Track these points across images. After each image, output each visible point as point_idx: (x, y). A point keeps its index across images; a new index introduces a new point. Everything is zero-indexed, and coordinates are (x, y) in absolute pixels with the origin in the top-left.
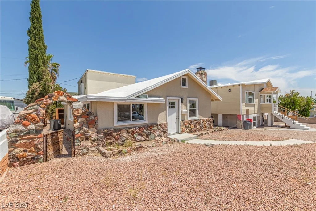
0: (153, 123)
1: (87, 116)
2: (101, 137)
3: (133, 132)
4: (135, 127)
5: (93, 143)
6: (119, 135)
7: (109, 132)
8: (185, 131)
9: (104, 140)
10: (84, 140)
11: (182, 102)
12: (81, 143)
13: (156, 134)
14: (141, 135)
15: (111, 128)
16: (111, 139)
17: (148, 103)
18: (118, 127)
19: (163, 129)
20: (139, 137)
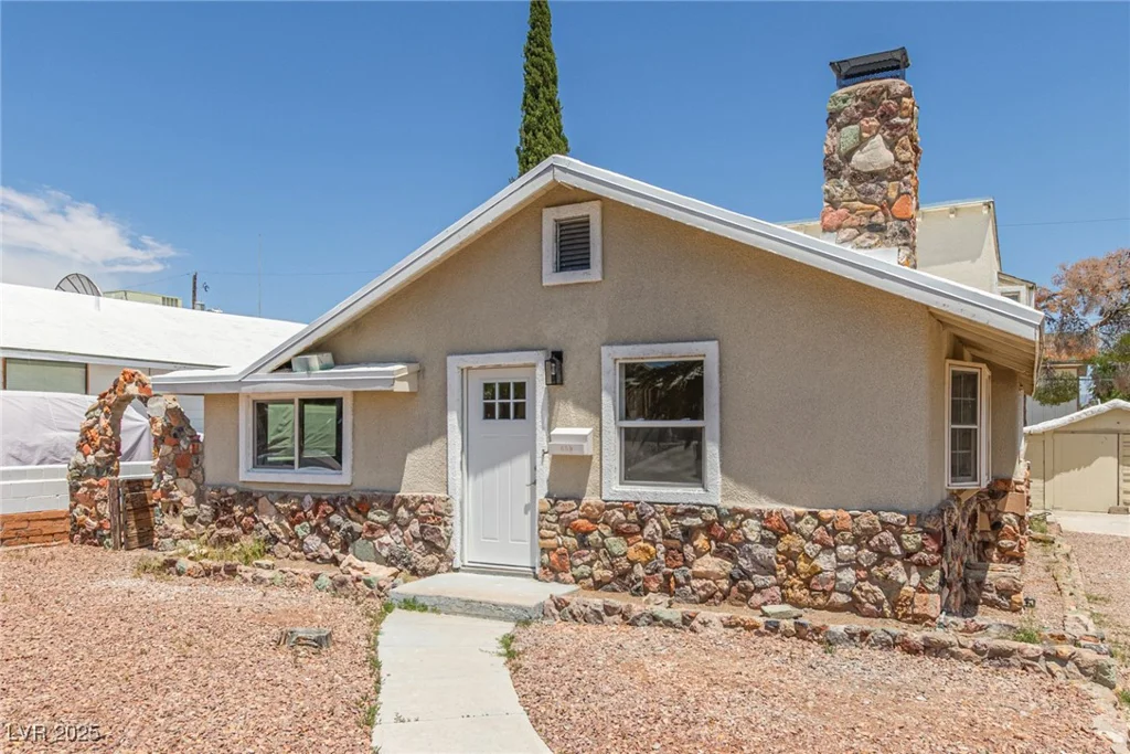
0: (376, 487)
1: (174, 441)
2: (205, 512)
3: (294, 513)
4: (301, 498)
5: (187, 525)
6: (251, 515)
7: (223, 500)
8: (576, 572)
9: (214, 526)
10: (171, 512)
12: (165, 519)
13: (381, 544)
14: (326, 537)
15: (228, 487)
16: (230, 526)
17: (355, 393)
18: (254, 488)
19: (422, 529)
20: (314, 542)
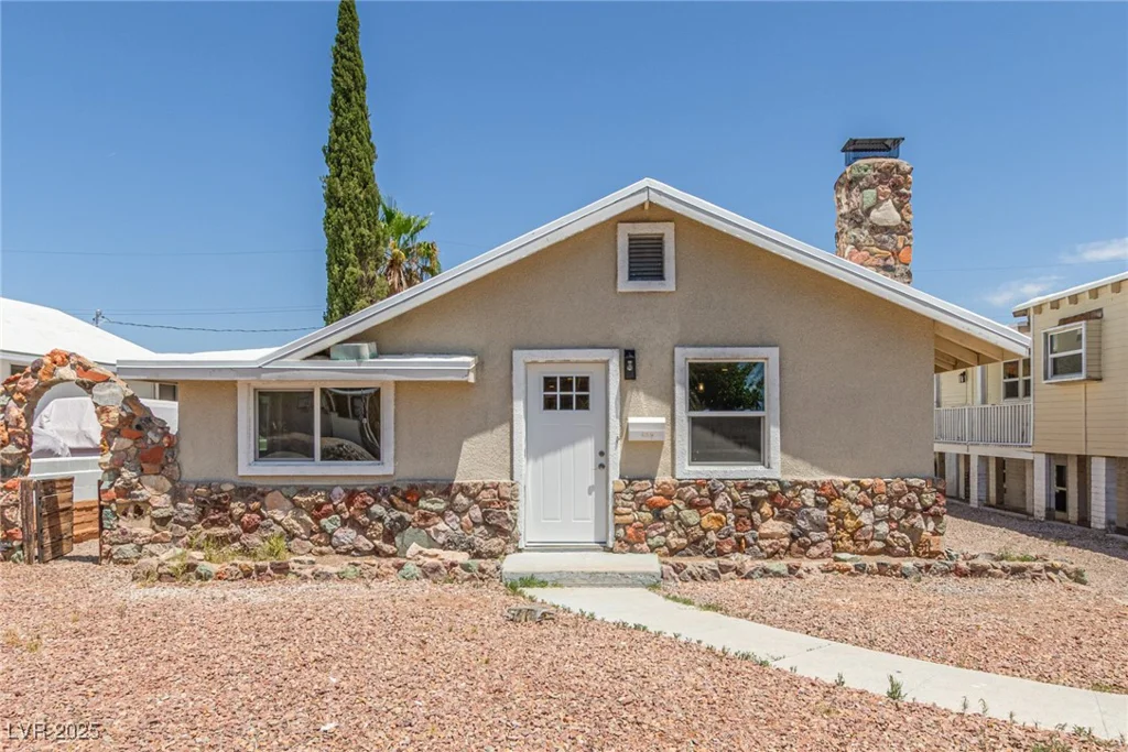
0: (425, 476)
1: (137, 433)
2: (186, 511)
3: (319, 507)
4: (329, 490)
5: (157, 527)
6: (257, 511)
7: (215, 497)
8: (651, 542)
9: (200, 526)
10: (130, 514)
11: (629, 375)
12: (121, 523)
13: (437, 531)
14: (362, 529)
15: (225, 482)
16: (223, 524)
17: (397, 383)
18: (258, 482)
19: (485, 515)
20: (347, 535)
